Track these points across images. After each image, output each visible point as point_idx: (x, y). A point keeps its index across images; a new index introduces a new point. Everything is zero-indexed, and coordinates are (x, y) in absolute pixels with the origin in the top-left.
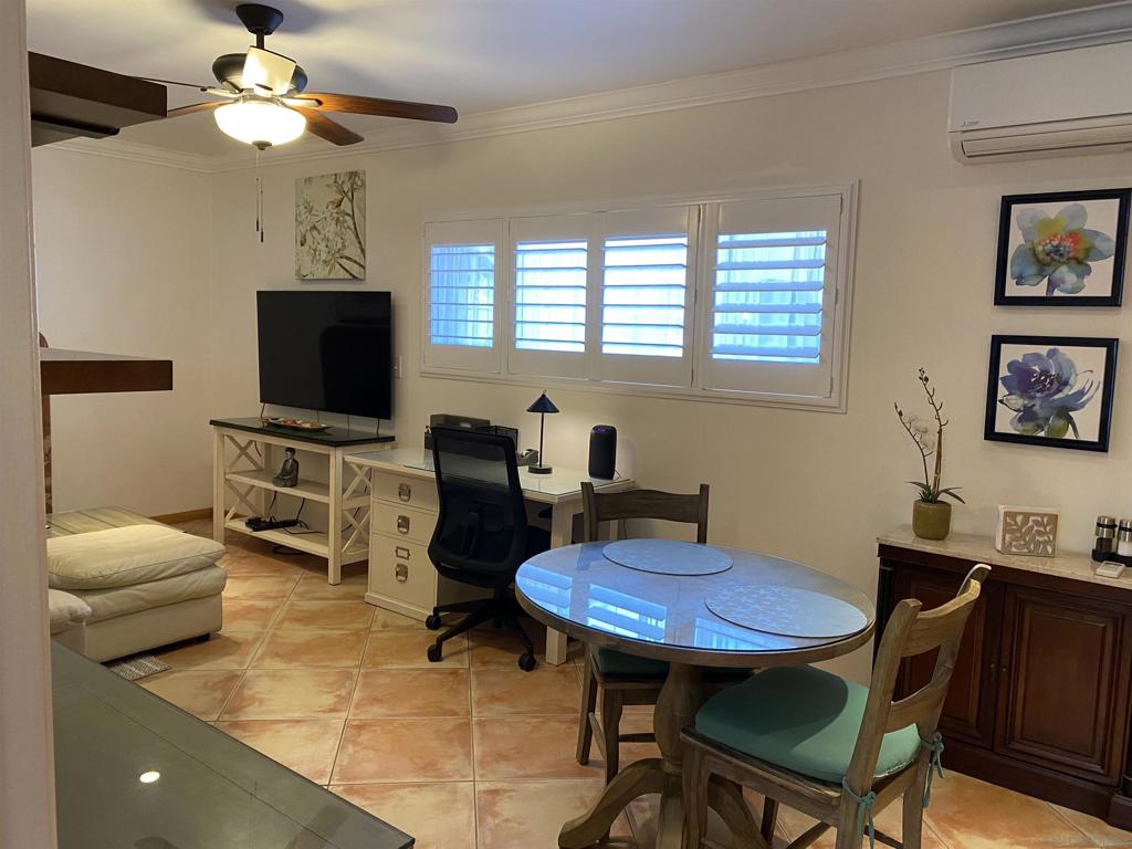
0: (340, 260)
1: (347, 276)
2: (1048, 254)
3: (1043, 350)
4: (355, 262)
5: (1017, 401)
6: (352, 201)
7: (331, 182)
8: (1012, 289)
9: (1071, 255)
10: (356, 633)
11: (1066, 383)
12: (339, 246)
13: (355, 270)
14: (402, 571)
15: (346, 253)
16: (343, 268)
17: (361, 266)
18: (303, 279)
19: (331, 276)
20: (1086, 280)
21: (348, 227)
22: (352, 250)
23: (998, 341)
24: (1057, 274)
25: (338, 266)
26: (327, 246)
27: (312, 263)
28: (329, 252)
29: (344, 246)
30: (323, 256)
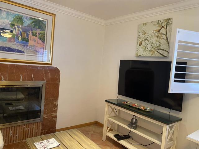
0: (157, 50)
1: (161, 56)
4: (166, 51)
6: (166, 29)
12: (158, 45)
13: (165, 54)
15: (161, 48)
16: (159, 53)
17: (168, 52)
18: (139, 56)
19: (152, 56)
21: (163, 39)
22: (164, 47)
25: (156, 52)
26: (152, 45)
27: (144, 51)
28: (152, 48)
29: (160, 45)
30: (149, 49)
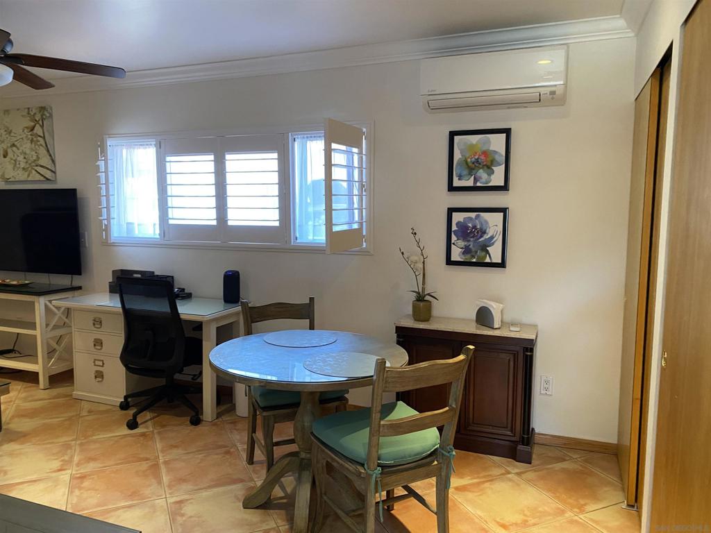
0: (36, 168)
1: (42, 178)
2: (473, 163)
3: (473, 215)
4: (48, 169)
5: (462, 243)
6: (42, 126)
7: (25, 113)
8: (456, 183)
9: (485, 163)
10: (70, 419)
11: (484, 233)
12: (35, 158)
13: (48, 174)
14: (99, 375)
15: (41, 162)
16: (38, 173)
17: (52, 171)
18: (7, 181)
19: (29, 179)
20: (492, 177)
21: (41, 145)
22: (45, 161)
23: (451, 211)
24: (478, 174)
25: (34, 172)
26: (25, 158)
27: (14, 170)
28: (27, 162)
29: (38, 158)
30: (23, 165)
